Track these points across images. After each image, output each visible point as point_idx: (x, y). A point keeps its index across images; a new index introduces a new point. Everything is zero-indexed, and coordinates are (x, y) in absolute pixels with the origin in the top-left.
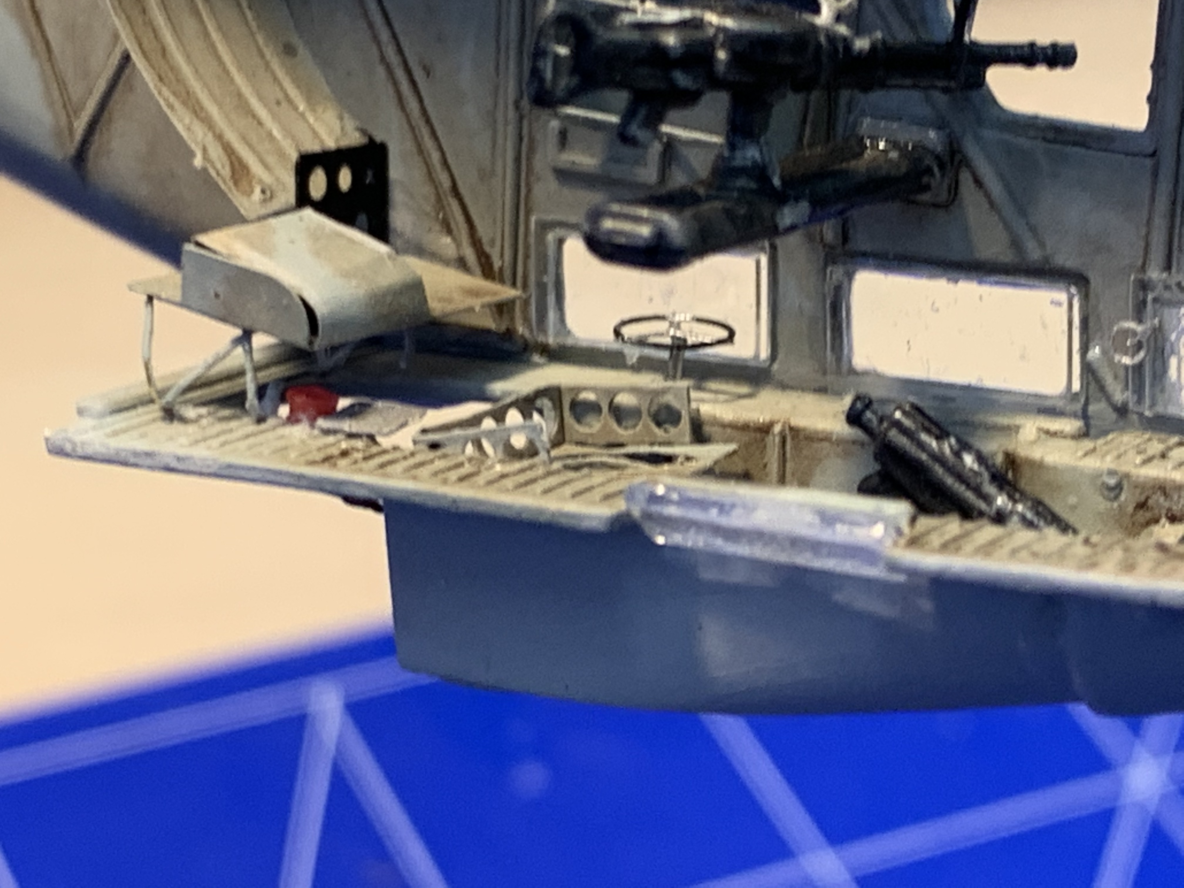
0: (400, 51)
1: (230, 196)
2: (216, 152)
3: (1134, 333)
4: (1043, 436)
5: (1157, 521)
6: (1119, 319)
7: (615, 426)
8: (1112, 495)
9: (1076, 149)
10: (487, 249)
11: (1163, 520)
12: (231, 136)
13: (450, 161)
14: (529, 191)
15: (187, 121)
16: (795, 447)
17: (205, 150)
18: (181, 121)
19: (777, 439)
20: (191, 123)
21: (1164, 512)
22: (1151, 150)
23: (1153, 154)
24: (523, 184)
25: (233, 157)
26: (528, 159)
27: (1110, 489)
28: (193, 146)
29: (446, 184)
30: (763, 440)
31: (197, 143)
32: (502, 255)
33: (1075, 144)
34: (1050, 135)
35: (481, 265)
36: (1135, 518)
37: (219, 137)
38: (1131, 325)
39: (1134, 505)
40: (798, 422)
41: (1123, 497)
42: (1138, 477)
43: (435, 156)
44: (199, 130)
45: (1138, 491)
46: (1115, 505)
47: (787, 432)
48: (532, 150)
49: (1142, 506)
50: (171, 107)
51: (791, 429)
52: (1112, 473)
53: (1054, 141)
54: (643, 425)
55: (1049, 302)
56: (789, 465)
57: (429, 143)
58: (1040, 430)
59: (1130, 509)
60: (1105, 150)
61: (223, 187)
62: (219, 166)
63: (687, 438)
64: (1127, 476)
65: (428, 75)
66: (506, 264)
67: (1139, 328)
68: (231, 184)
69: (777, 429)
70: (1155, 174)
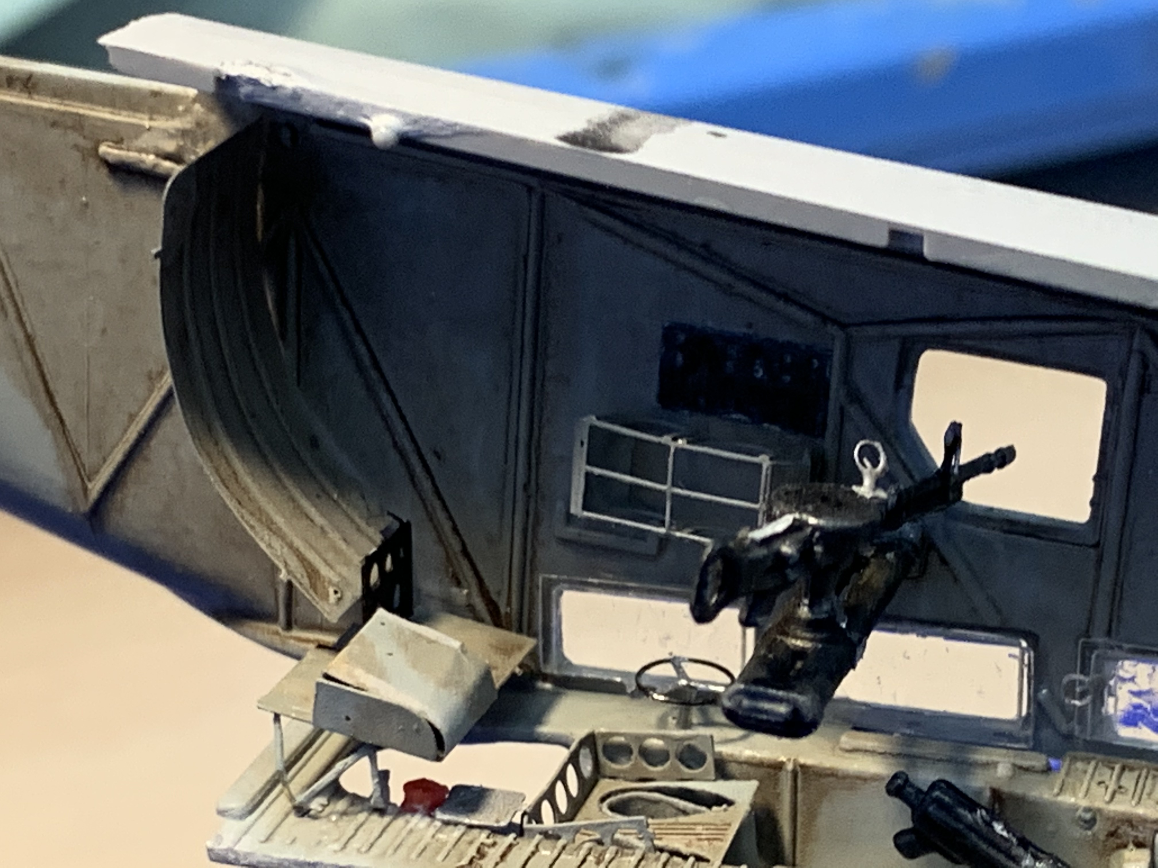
0: (413, 440)
1: (314, 603)
2: (294, 563)
3: (1081, 683)
4: (1017, 771)
5: (1125, 846)
6: (1069, 672)
7: (645, 764)
8: (1086, 826)
9: (1029, 539)
10: (494, 597)
11: (1131, 846)
12: (298, 543)
13: (459, 527)
14: (534, 552)
15: (267, 538)
16: (805, 780)
17: (286, 565)
18: (262, 539)
19: (789, 776)
20: (270, 539)
21: (1131, 839)
22: (1093, 542)
23: (1096, 546)
24: (529, 547)
25: (305, 563)
26: (534, 530)
27: (1086, 822)
28: (276, 562)
29: (458, 548)
30: (776, 774)
31: (278, 557)
32: (509, 604)
33: (1027, 535)
34: (1006, 527)
35: (491, 614)
36: (1106, 843)
37: (291, 546)
38: (1078, 676)
39: (1106, 833)
40: (809, 761)
41: (1096, 828)
42: (1109, 811)
43: (447, 527)
44: (277, 544)
45: (1110, 823)
46: (1089, 833)
47: (799, 769)
48: (537, 523)
49: (1112, 834)
50: (252, 527)
51: (803, 766)
52: (1087, 810)
53: (1010, 532)
54: (671, 763)
55: (1007, 655)
56: (800, 796)
57: (441, 515)
58: (1014, 765)
59: (1102, 837)
60: (1053, 540)
61: (308, 596)
62: (299, 576)
63: (712, 775)
64: (1099, 810)
65: (439, 457)
66: (514, 612)
67: (1087, 679)
68: (311, 592)
69: (790, 767)
70: (1100, 560)
